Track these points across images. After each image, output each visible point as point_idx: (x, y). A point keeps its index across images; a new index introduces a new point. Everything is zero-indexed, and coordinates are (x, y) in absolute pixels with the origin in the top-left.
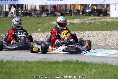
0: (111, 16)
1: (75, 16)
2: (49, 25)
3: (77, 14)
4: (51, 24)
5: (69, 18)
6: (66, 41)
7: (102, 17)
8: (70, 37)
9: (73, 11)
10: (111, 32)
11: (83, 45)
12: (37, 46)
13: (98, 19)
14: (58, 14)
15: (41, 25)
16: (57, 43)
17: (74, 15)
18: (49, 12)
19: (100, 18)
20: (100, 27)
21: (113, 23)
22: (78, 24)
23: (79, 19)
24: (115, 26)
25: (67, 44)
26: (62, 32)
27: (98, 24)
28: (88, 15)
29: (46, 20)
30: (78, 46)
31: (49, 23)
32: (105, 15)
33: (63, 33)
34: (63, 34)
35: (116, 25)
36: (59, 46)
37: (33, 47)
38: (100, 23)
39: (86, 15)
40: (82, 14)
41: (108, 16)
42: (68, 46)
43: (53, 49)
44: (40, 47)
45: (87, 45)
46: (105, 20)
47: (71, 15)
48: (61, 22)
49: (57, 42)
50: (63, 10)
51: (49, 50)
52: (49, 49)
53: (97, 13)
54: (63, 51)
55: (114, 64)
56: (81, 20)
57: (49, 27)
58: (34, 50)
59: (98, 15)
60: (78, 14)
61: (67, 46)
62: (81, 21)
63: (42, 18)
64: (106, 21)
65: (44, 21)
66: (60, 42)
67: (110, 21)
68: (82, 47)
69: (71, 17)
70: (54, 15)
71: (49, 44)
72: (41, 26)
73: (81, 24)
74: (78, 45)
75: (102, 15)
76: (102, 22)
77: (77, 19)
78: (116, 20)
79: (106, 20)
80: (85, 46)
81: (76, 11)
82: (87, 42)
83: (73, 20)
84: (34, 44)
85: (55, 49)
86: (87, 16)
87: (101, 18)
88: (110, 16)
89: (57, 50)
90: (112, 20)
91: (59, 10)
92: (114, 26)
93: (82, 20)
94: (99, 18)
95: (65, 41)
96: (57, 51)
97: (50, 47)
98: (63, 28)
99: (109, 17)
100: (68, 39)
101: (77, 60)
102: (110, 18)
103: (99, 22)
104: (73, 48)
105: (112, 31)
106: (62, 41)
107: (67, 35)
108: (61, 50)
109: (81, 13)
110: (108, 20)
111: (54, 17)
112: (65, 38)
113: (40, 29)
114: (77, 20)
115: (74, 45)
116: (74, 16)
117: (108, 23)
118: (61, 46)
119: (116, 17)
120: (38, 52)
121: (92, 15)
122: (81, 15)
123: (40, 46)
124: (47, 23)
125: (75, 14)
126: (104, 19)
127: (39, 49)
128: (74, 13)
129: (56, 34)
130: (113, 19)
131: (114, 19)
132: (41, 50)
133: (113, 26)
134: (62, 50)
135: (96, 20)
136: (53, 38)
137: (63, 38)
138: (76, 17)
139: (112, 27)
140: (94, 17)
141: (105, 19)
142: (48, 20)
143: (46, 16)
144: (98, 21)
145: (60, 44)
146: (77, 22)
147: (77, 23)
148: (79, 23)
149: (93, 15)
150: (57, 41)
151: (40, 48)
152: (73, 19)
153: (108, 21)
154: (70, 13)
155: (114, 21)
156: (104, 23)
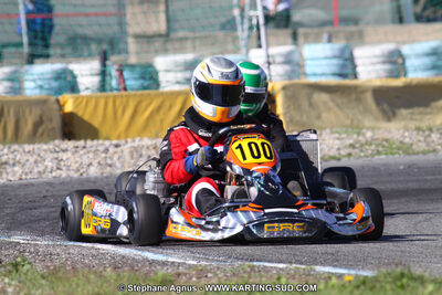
8: (274, 169)
11: (345, 213)
26: (236, 144)
30: (321, 215)
33: (240, 147)
34: (238, 152)
42: (267, 211)
44: (120, 212)
45: (363, 208)
49: (205, 191)
61: (262, 209)
68: (339, 219)
74: (319, 206)
80: (353, 216)
84: (86, 199)
85: (203, 222)
100: (268, 179)
104: (294, 221)
107: (259, 157)
112: (250, 172)
115: (298, 207)
118: (232, 209)
123: (123, 210)
127: (115, 224)
132: (123, 231)
151: (121, 217)
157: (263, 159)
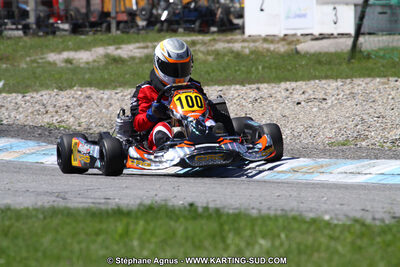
0: (249, 31)
1: (123, 32)
2: (35, 65)
3: (130, 24)
4: (40, 61)
5: (101, 40)
6: (192, 128)
7: (216, 36)
8: (204, 115)
9: (113, 15)
10: (258, 89)
11: (254, 144)
12: (84, 147)
13: (204, 43)
14: (61, 26)
15: (4, 66)
16: (160, 135)
17: (118, 28)
18: (32, 19)
19: (210, 40)
20: (213, 71)
21: (257, 55)
22: (137, 61)
23: (138, 45)
24: (263, 68)
25: (194, 140)
26: (177, 97)
27: (205, 62)
28: (167, 31)
29: (24, 47)
30: (235, 147)
31: (33, 58)
32: (224, 28)
33: (179, 99)
34: (178, 103)
35: (266, 65)
36: (164, 149)
37: (71, 152)
38: (210, 58)
39: (160, 31)
40: (148, 25)
41: (238, 31)
42: (197, 146)
43: (143, 160)
44: (95, 151)
45: (266, 140)
46: (226, 45)
47: (108, 29)
48: (171, 61)
49: (159, 131)
50: (77, 10)
51: (129, 163)
52: (130, 161)
53: (197, 24)
54: (182, 163)
55: (327, 217)
56: (143, 48)
57: (34, 73)
58: (75, 163)
59: (203, 30)
60: (132, 27)
61: (194, 145)
62: (146, 51)
63: (9, 42)
64: (232, 52)
65: (15, 51)
66: (170, 131)
67: (247, 51)
68: (249, 148)
69: (110, 35)
70: (50, 30)
71: (128, 141)
72: (7, 70)
73: (146, 62)
74: (235, 140)
75: (214, 29)
76: (217, 53)
77: (129, 43)
78: (266, 46)
79: (231, 45)
80: (259, 146)
81: (124, 17)
82: (266, 130)
83: (117, 49)
84: (74, 141)
85: (152, 157)
86: (162, 34)
87: (214, 40)
88: (243, 33)
89: (161, 162)
90: (252, 45)
91: (62, 13)
92: (260, 68)
93: (147, 47)
94: (207, 38)
95: (187, 126)
96: (161, 166)
97: (133, 152)
98: (177, 80)
99: (239, 37)
100: (198, 123)
101: (191, 205)
102: (244, 41)
103: (208, 53)
104: (216, 153)
105: (262, 86)
106: (176, 129)
107: (193, 106)
108: (175, 162)
109: (142, 23)
110: (237, 46)
111: (50, 37)
112: (186, 118)
113: (5, 80)
114: (131, 47)
115: (219, 143)
116: (119, 32)
117: (238, 55)
118: (172, 146)
119: (263, 34)
120: (91, 171)
121: (181, 30)
122: (144, 28)
123: (97, 148)
124: (28, 59)
125: (122, 25)
126: (224, 41)
127: (93, 159)
128: (118, 23)
129: (155, 103)
130: (254, 41)
131: (257, 44)
132: (98, 164)
133: (257, 69)
134: (177, 161)
135: (198, 47)
136: (141, 117)
137: (178, 116)
138: (125, 36)
139: (254, 69)
140: (189, 35)
141: (229, 42)
142: (30, 49)
143: (20, 33)
144: (203, 49)
145: (168, 139)
146: (131, 54)
147: (133, 58)
148: (140, 58)
149: (185, 29)
150: (159, 128)
151: (96, 155)
152: (117, 42)
153: (239, 48)
154: (104, 25)
155: (261, 49)
156: (227, 58)
157: (196, 108)
